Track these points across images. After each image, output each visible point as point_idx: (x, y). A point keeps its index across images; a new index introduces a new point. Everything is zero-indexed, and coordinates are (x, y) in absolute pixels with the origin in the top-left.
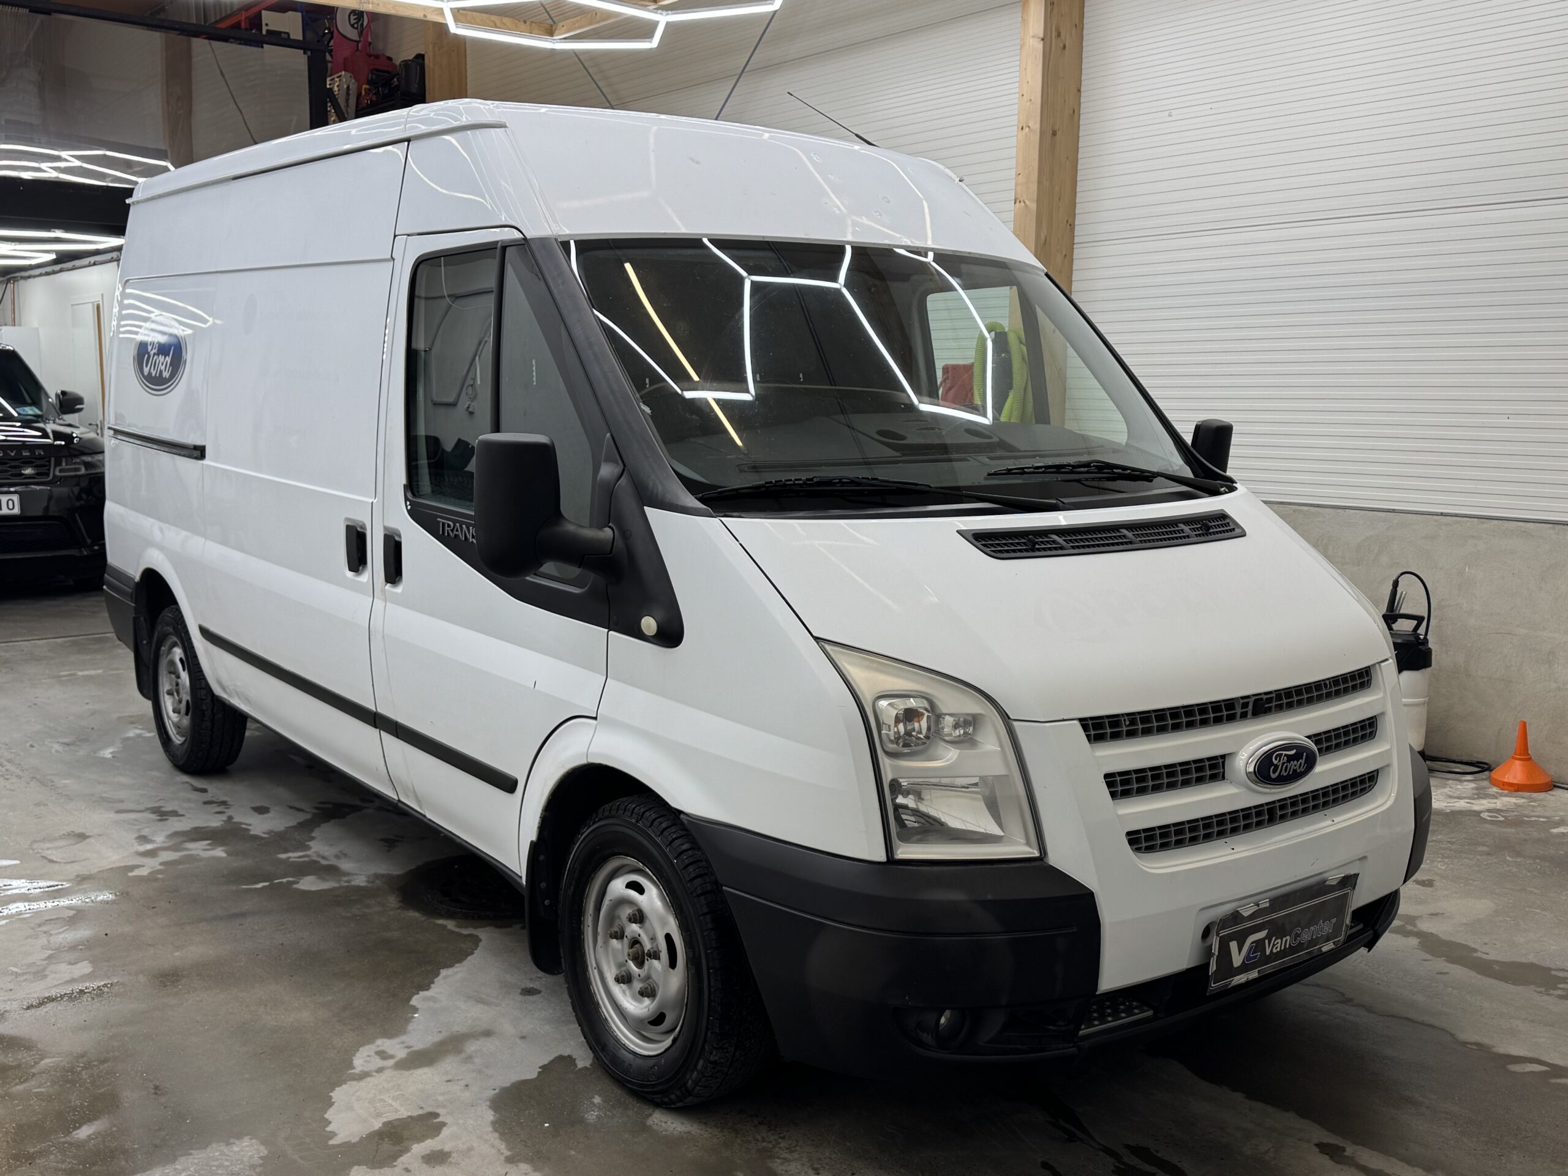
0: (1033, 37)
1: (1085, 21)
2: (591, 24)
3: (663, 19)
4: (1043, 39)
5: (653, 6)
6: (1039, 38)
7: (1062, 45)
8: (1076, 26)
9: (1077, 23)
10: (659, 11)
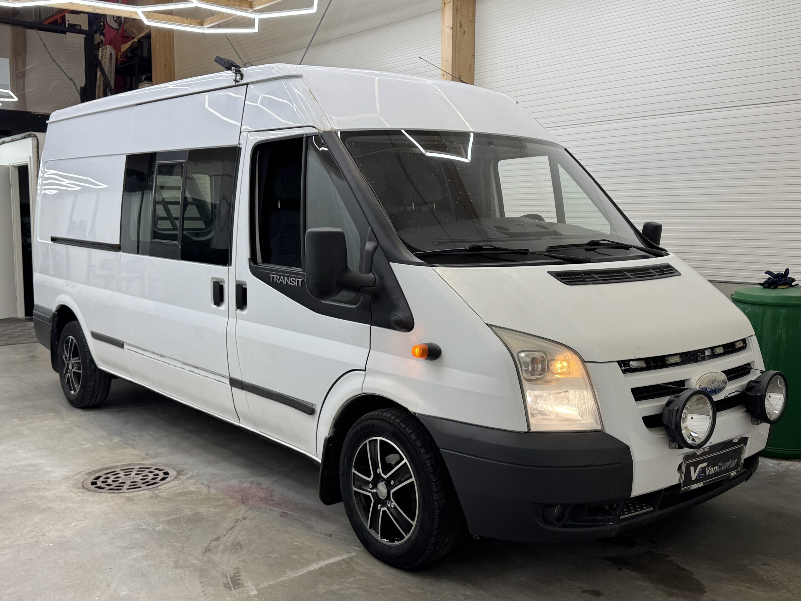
0: (448, 27)
1: (476, 18)
2: (221, 19)
3: (257, 17)
4: (452, 28)
5: (251, 11)
6: (450, 28)
7: (463, 31)
8: (471, 21)
9: (472, 19)
10: (254, 13)
